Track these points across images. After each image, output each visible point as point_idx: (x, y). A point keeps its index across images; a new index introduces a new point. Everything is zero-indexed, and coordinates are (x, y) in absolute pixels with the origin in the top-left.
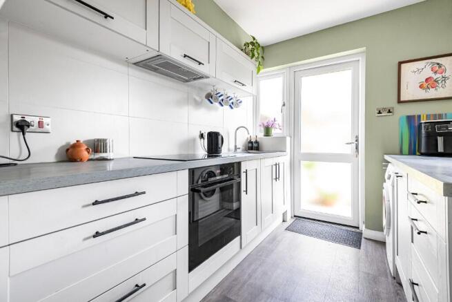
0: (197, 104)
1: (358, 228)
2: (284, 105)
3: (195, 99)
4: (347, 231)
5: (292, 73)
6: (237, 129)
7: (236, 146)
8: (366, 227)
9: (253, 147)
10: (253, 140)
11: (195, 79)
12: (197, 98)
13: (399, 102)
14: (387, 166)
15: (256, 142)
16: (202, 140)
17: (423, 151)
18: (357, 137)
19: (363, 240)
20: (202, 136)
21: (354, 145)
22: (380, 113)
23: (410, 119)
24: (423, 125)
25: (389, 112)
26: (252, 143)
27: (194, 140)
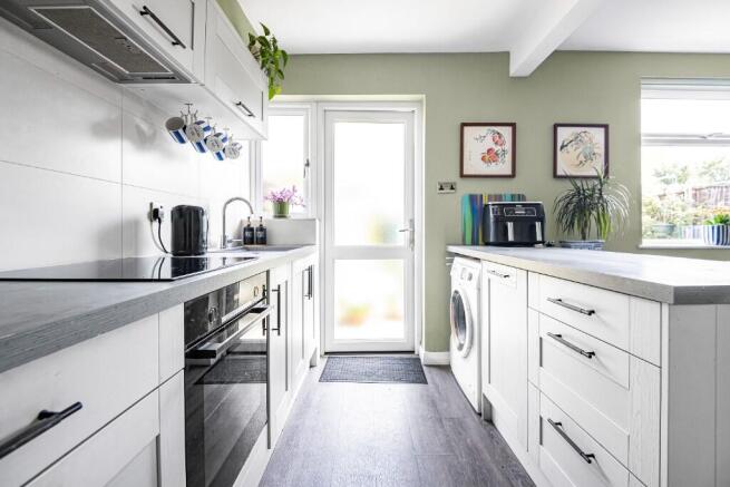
0: (144, 140)
1: (413, 352)
2: (308, 165)
3: (138, 127)
4: (401, 359)
5: (321, 113)
6: (228, 202)
7: (225, 237)
8: (426, 350)
9: (254, 238)
10: (255, 225)
11: (147, 79)
12: (144, 127)
13: (462, 176)
14: (452, 261)
15: (262, 229)
16: (156, 224)
17: (492, 240)
18: (412, 221)
19: (424, 368)
20: (155, 215)
21: (407, 233)
22: (441, 189)
23: (473, 199)
24: (491, 207)
25: (452, 188)
26: (252, 230)
27: (134, 225)
